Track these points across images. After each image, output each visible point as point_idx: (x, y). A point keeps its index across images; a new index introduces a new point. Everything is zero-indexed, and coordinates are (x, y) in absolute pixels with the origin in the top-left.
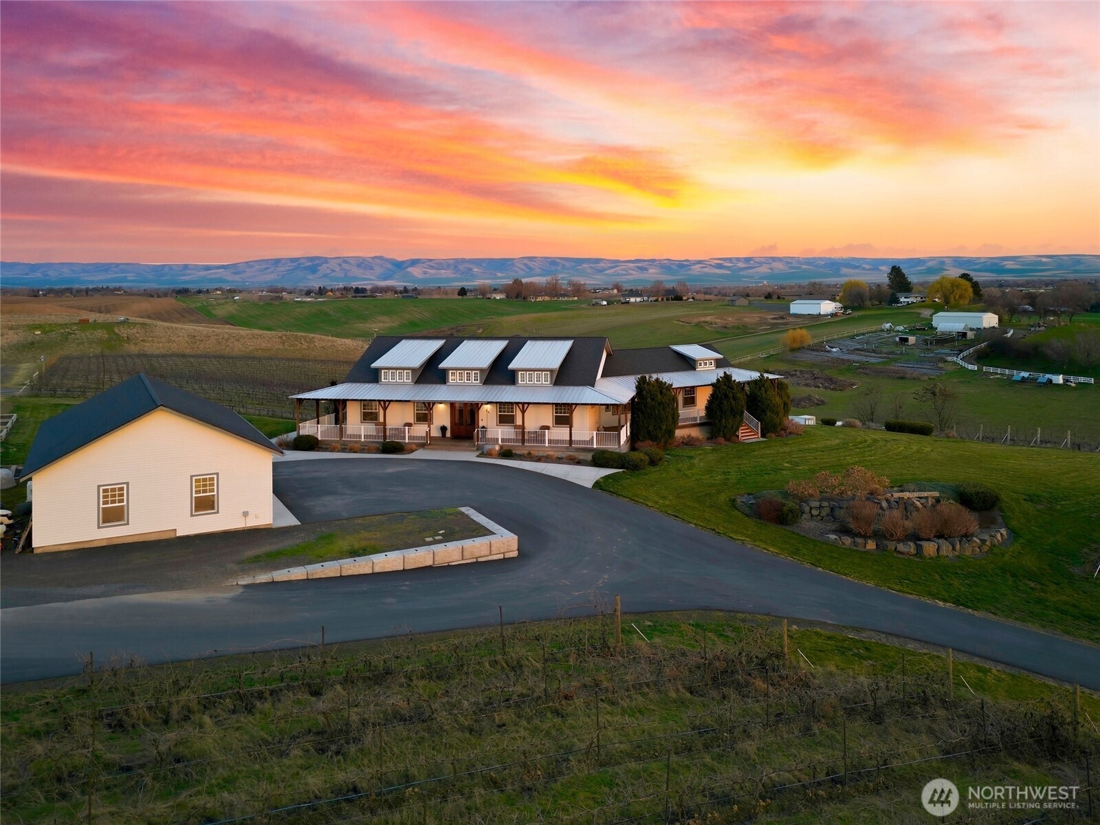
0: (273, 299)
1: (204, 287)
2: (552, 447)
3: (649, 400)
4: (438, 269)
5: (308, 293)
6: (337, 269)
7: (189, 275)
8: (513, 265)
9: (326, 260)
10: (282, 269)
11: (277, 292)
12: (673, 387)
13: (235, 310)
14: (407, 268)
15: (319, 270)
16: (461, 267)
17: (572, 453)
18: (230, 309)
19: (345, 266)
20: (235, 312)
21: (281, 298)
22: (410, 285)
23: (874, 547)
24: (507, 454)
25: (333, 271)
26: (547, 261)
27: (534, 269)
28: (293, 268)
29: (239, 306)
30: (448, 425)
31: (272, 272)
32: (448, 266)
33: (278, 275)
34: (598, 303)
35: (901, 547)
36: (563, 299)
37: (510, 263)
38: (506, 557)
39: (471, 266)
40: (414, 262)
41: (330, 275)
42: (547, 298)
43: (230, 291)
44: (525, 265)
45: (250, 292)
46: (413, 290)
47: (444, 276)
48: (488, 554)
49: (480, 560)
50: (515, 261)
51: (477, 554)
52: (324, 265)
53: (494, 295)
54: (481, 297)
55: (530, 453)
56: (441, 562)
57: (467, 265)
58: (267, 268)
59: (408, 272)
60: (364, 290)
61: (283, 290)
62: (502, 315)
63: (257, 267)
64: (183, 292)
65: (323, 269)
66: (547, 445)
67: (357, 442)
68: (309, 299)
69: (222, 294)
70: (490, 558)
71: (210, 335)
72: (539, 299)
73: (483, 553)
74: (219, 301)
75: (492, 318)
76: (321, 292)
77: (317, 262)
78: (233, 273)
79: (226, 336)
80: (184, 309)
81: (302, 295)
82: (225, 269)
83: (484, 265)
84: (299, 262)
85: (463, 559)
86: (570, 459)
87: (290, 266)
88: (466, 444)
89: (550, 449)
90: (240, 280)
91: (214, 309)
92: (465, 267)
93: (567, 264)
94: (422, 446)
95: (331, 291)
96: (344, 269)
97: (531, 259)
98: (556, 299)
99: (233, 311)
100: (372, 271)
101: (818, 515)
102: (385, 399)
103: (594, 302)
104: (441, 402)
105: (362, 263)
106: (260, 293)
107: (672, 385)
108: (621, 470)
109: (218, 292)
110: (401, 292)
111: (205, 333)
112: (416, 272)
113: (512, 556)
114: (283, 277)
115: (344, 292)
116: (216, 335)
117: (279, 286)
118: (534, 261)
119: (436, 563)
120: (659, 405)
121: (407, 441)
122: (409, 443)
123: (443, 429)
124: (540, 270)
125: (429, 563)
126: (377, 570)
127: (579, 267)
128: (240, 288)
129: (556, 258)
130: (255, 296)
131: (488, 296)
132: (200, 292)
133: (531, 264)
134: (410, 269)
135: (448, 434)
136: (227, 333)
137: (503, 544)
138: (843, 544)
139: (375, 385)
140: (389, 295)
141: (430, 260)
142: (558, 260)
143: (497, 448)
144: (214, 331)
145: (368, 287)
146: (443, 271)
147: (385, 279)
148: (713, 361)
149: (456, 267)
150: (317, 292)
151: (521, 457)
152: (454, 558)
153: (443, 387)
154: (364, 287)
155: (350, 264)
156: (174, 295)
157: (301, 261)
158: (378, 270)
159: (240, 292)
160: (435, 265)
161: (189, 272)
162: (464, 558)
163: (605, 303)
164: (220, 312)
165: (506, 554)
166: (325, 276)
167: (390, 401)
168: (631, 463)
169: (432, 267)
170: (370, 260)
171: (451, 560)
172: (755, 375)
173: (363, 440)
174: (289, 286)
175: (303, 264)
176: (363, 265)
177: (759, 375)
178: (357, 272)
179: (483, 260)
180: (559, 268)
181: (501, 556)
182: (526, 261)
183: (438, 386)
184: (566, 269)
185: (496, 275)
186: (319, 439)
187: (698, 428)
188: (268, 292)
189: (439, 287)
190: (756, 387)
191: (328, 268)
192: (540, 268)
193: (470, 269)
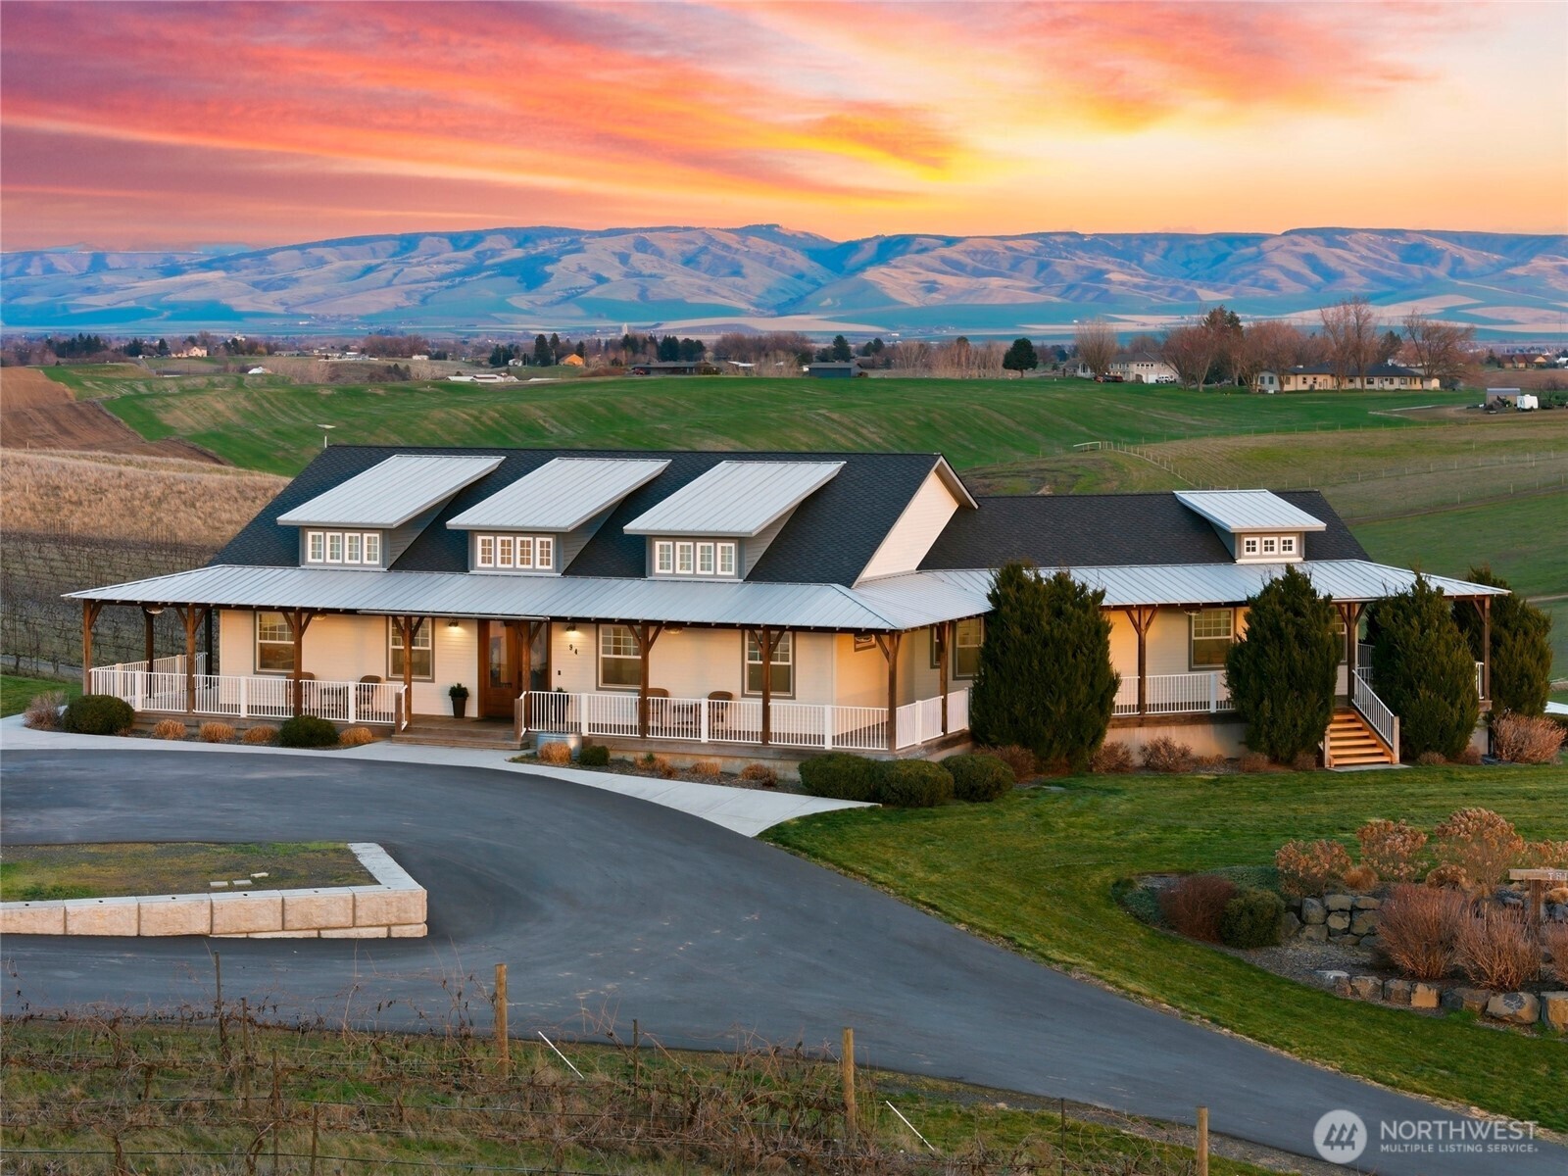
0: (376, 375)
1: (150, 331)
2: (716, 745)
3: (1017, 631)
4: (977, 273)
5: (500, 358)
6: (615, 273)
7: (110, 289)
8: (1259, 257)
9: (574, 240)
10: (423, 271)
11: (393, 354)
12: (1105, 603)
13: (237, 411)
14: (862, 268)
15: (547, 277)
16: (1064, 267)
17: (766, 764)
18: (222, 406)
19: (638, 259)
20: (236, 419)
21: (403, 374)
22: (859, 331)
23: (1433, 1003)
24: (593, 756)
25: (600, 280)
26: (1392, 247)
27: (1342, 275)
28: (459, 267)
29: (248, 398)
30: (471, 683)
31: (389, 284)
32: (1017, 263)
33: (409, 294)
34: (1505, 403)
35: (1499, 1005)
36: (1387, 386)
37: (1252, 250)
38: (394, 935)
39: (1101, 265)
40: (890, 248)
41: (592, 293)
42: (1325, 382)
43: (234, 347)
44: (1310, 259)
45: (304, 352)
46: (867, 350)
47: (999, 300)
48: (350, 923)
49: (326, 934)
50: (1266, 245)
51: (321, 921)
52: (570, 261)
53: (1135, 369)
54: (1089, 374)
55: (650, 759)
56: (228, 930)
57: (1084, 260)
58: (369, 270)
59: (867, 286)
60: (694, 349)
61: (417, 346)
62: (1135, 436)
63: (338, 264)
64: (82, 349)
65: (565, 271)
66: (705, 738)
67: (228, 720)
68: (500, 379)
69: (210, 358)
70: (352, 933)
71: (105, 485)
72: (1296, 384)
73: (334, 921)
74: (188, 382)
75: (1093, 449)
76: (546, 352)
77: (544, 246)
78: (255, 285)
79: (156, 491)
80: (70, 406)
81: (479, 364)
82: (226, 269)
83: (1149, 258)
84: (480, 247)
85: (283, 929)
86: (754, 777)
87: (448, 262)
88: (500, 731)
89: (710, 751)
90: (280, 310)
91: (167, 407)
92: (1078, 268)
93: (1471, 258)
94: (386, 733)
95: (580, 350)
96: (639, 275)
97: (1330, 236)
98: (1358, 384)
99: (228, 413)
100: (738, 280)
101: (1347, 931)
102: (298, 604)
103: (1491, 399)
104: (454, 620)
105: (704, 250)
106: (335, 358)
107: (1102, 595)
108: (867, 805)
109: (198, 352)
110: (824, 356)
111: (91, 478)
112: (897, 282)
113: (407, 935)
114: (424, 301)
115: (623, 356)
116: (127, 486)
117: (407, 329)
118: (1343, 246)
119: (217, 929)
120: (1045, 645)
121: (352, 719)
122: (357, 725)
123: (458, 695)
124: (1364, 280)
125: (201, 927)
126: (75, 929)
127: (1520, 271)
128: (278, 338)
129: (1428, 233)
130: (317, 368)
131: (1115, 370)
132: (135, 349)
133: (1329, 256)
134: (872, 274)
135: (472, 710)
136: (160, 480)
137: (388, 904)
138: (1356, 992)
139: (289, 570)
140: (780, 367)
141: (950, 241)
142: (1438, 244)
143: (573, 742)
144: (120, 474)
145: (709, 339)
146: (995, 282)
147: (782, 310)
148: (1294, 539)
149: (1043, 266)
150: (531, 353)
151: (624, 767)
152: (262, 923)
153: (458, 581)
154: (693, 338)
155: (660, 253)
156: (51, 358)
157: (488, 244)
158: (759, 279)
159: (271, 350)
160: (966, 260)
161: (107, 279)
162: (288, 925)
163: (1530, 401)
164: (183, 417)
165: (393, 928)
166: (571, 297)
167: (313, 612)
168: (894, 785)
169: (957, 267)
170: (732, 240)
171: (253, 927)
172: (1397, 581)
173: (244, 714)
174: (439, 330)
175: (495, 253)
176: (704, 259)
177: (1413, 579)
178: (681, 283)
179: (1148, 240)
180: (1440, 272)
181: (382, 933)
182: (1310, 246)
183: (446, 577)
184: (1467, 275)
185: (1193, 295)
186: (138, 708)
187: (1210, 728)
188: (363, 351)
189: (962, 340)
190: (1395, 616)
191: (582, 269)
192: (1362, 273)
193: (1098, 275)
